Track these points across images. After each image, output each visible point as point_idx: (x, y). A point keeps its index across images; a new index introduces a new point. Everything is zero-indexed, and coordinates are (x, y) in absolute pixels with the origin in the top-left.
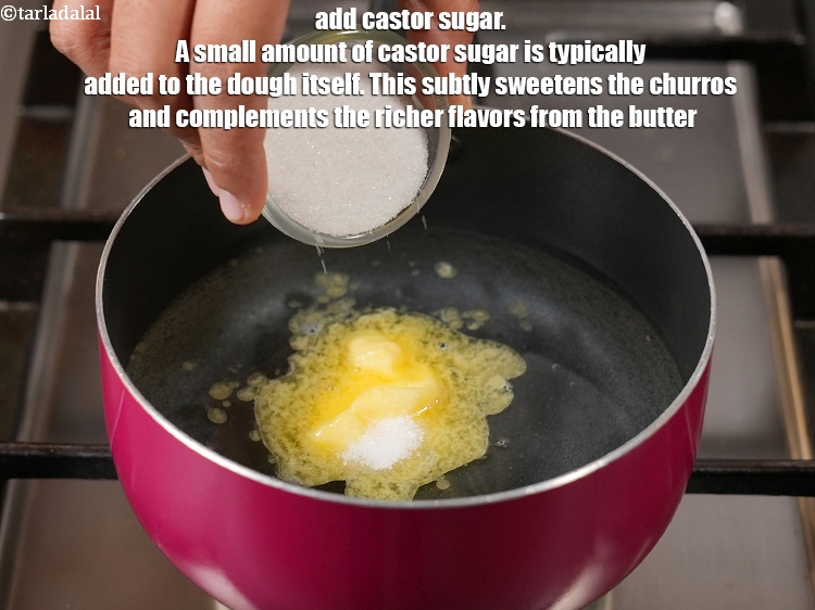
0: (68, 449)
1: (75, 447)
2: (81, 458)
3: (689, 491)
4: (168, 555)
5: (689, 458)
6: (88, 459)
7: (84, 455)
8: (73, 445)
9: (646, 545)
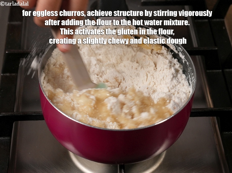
1: (32, 113)
2: (33, 116)
6: (35, 115)
7: (34, 114)
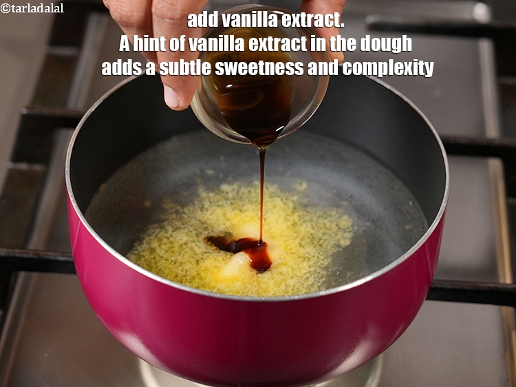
0: (51, 255)
1: (56, 254)
2: (58, 261)
3: (428, 299)
4: (105, 324)
5: (428, 278)
6: (63, 261)
8: (55, 252)
9: (401, 328)
